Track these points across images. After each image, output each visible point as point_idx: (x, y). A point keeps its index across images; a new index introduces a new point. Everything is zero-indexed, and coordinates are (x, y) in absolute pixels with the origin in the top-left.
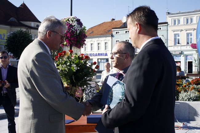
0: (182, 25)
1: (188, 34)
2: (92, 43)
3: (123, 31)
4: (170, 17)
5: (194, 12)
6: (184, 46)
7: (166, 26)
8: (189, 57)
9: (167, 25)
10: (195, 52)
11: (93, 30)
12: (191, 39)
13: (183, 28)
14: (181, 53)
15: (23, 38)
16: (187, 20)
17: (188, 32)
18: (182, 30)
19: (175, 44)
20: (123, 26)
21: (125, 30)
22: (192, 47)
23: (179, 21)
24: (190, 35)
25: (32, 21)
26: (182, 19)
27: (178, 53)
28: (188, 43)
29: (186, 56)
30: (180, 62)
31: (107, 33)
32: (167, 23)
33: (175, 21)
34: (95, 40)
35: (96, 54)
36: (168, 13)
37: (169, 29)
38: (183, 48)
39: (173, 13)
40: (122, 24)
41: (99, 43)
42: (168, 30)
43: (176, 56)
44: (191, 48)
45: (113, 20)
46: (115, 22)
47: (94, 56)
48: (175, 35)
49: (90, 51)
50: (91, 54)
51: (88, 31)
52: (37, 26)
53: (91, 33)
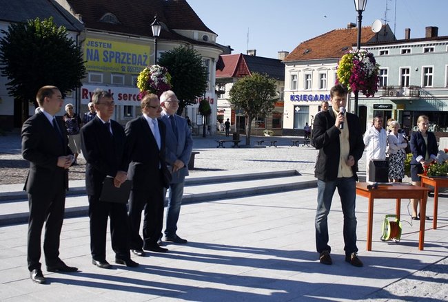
2: (308, 72)
3: (376, 50)
11: (310, 46)
15: (186, 64)
20: (374, 40)
21: (380, 48)
25: (195, 29)
31: (339, 54)
34: (315, 68)
35: (316, 96)
40: (372, 36)
41: (322, 75)
47: (311, 100)
49: (303, 89)
50: (305, 96)
51: (299, 48)
52: (205, 38)
53: (307, 53)
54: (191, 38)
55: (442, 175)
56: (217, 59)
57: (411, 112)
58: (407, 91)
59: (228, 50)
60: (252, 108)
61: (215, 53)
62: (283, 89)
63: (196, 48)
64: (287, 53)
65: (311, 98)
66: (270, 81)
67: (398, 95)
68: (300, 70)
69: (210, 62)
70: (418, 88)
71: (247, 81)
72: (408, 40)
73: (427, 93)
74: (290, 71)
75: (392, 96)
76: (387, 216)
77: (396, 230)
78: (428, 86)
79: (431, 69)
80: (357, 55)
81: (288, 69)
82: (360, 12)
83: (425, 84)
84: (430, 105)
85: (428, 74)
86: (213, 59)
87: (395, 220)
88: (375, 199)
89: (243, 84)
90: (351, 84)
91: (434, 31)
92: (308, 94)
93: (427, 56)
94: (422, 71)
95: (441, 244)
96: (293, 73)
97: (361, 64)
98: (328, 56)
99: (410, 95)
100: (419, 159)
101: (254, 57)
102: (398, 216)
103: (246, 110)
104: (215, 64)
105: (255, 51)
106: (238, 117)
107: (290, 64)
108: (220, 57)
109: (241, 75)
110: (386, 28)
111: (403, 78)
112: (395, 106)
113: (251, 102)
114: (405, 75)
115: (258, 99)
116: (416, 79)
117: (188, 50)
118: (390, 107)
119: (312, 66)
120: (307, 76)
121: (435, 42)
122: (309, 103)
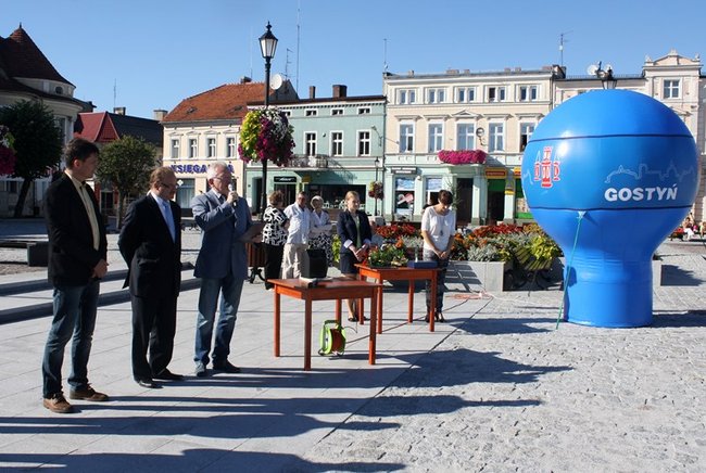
0: (418, 106)
1: (432, 128)
2: (192, 137)
4: (391, 84)
5: (446, 76)
6: (424, 155)
7: (382, 107)
8: (431, 182)
9: (385, 104)
10: (447, 171)
11: (195, 104)
12: (440, 138)
13: (422, 112)
14: (416, 172)
16: (432, 94)
17: (433, 122)
18: (419, 118)
19: (402, 149)
20: (274, 98)
21: (281, 108)
22: (442, 159)
23: (412, 95)
24: (436, 129)
25: (45, 78)
26: (420, 92)
27: (407, 171)
28: (431, 149)
29: (427, 179)
30: (412, 193)
31: (232, 114)
32: (384, 98)
33: (403, 95)
34: (202, 132)
35: (203, 166)
36: (388, 74)
37: (388, 113)
38: (421, 161)
39: (399, 74)
41: (210, 140)
42: (385, 116)
43: (403, 179)
44: (438, 161)
45: (247, 80)
46: (252, 85)
47: (197, 172)
48: (403, 128)
49: (187, 158)
50: (189, 167)
51: (181, 106)
52: (59, 90)
53: (192, 113)
54: (40, 89)
55: (385, 265)
56: (75, 118)
57: (319, 186)
58: (313, 161)
59: (89, 106)
60: (123, 181)
61: (73, 110)
62: (161, 157)
63: (47, 102)
64: (165, 112)
65: (197, 169)
66: (147, 147)
67: (303, 165)
68: (184, 135)
69: (66, 122)
70: (326, 157)
71: (117, 147)
72: (313, 100)
73: (336, 163)
74: (170, 135)
75: (296, 166)
76: (326, 323)
77: (338, 340)
78: (337, 155)
79: (340, 135)
80: (264, 113)
81: (167, 132)
82: (268, 59)
83: (334, 153)
84: (341, 178)
85: (337, 141)
86: (70, 118)
87: (335, 326)
88: (313, 302)
89: (111, 150)
90: (258, 150)
91: (343, 89)
92: (194, 164)
93: (335, 119)
94: (331, 137)
95: (391, 354)
96: (174, 138)
97: (270, 125)
98: (219, 117)
99: (318, 165)
100: (347, 244)
101: (123, 117)
102: (339, 321)
103: (117, 184)
104: (72, 124)
105: (124, 109)
106: (103, 194)
107: (169, 126)
108: (79, 116)
109: (109, 140)
110: (287, 85)
111: (309, 144)
112: (299, 179)
113: (122, 174)
114: (311, 142)
115: (131, 169)
116: (324, 146)
117: (36, 105)
118: (294, 179)
119: (198, 129)
120: (192, 141)
121: (344, 103)
122: (195, 175)
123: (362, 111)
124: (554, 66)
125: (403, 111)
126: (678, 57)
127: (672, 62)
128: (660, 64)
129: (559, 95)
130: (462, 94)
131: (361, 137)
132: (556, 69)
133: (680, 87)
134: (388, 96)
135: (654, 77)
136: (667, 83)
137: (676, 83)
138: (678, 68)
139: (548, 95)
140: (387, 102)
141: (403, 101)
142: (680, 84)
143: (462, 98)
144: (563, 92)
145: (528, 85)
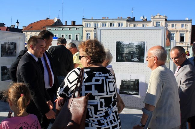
0: (91, 28)
4: (85, 22)
16: (95, 25)
23: (90, 25)
26: (92, 24)
32: (82, 25)
36: (84, 19)
37: (83, 30)
45: (48, 19)
46: (50, 20)
48: (87, 34)
123: (77, 29)
124: (127, 17)
125: (87, 29)
126: (160, 16)
127: (158, 17)
128: (155, 17)
129: (128, 25)
130: (103, 24)
131: (76, 36)
132: (128, 18)
133: (160, 24)
134: (84, 25)
135: (153, 21)
136: (157, 22)
137: (159, 22)
138: (160, 18)
139: (126, 25)
140: (83, 27)
141: (87, 26)
142: (160, 23)
143: (103, 26)
144: (129, 25)
145: (120, 22)
